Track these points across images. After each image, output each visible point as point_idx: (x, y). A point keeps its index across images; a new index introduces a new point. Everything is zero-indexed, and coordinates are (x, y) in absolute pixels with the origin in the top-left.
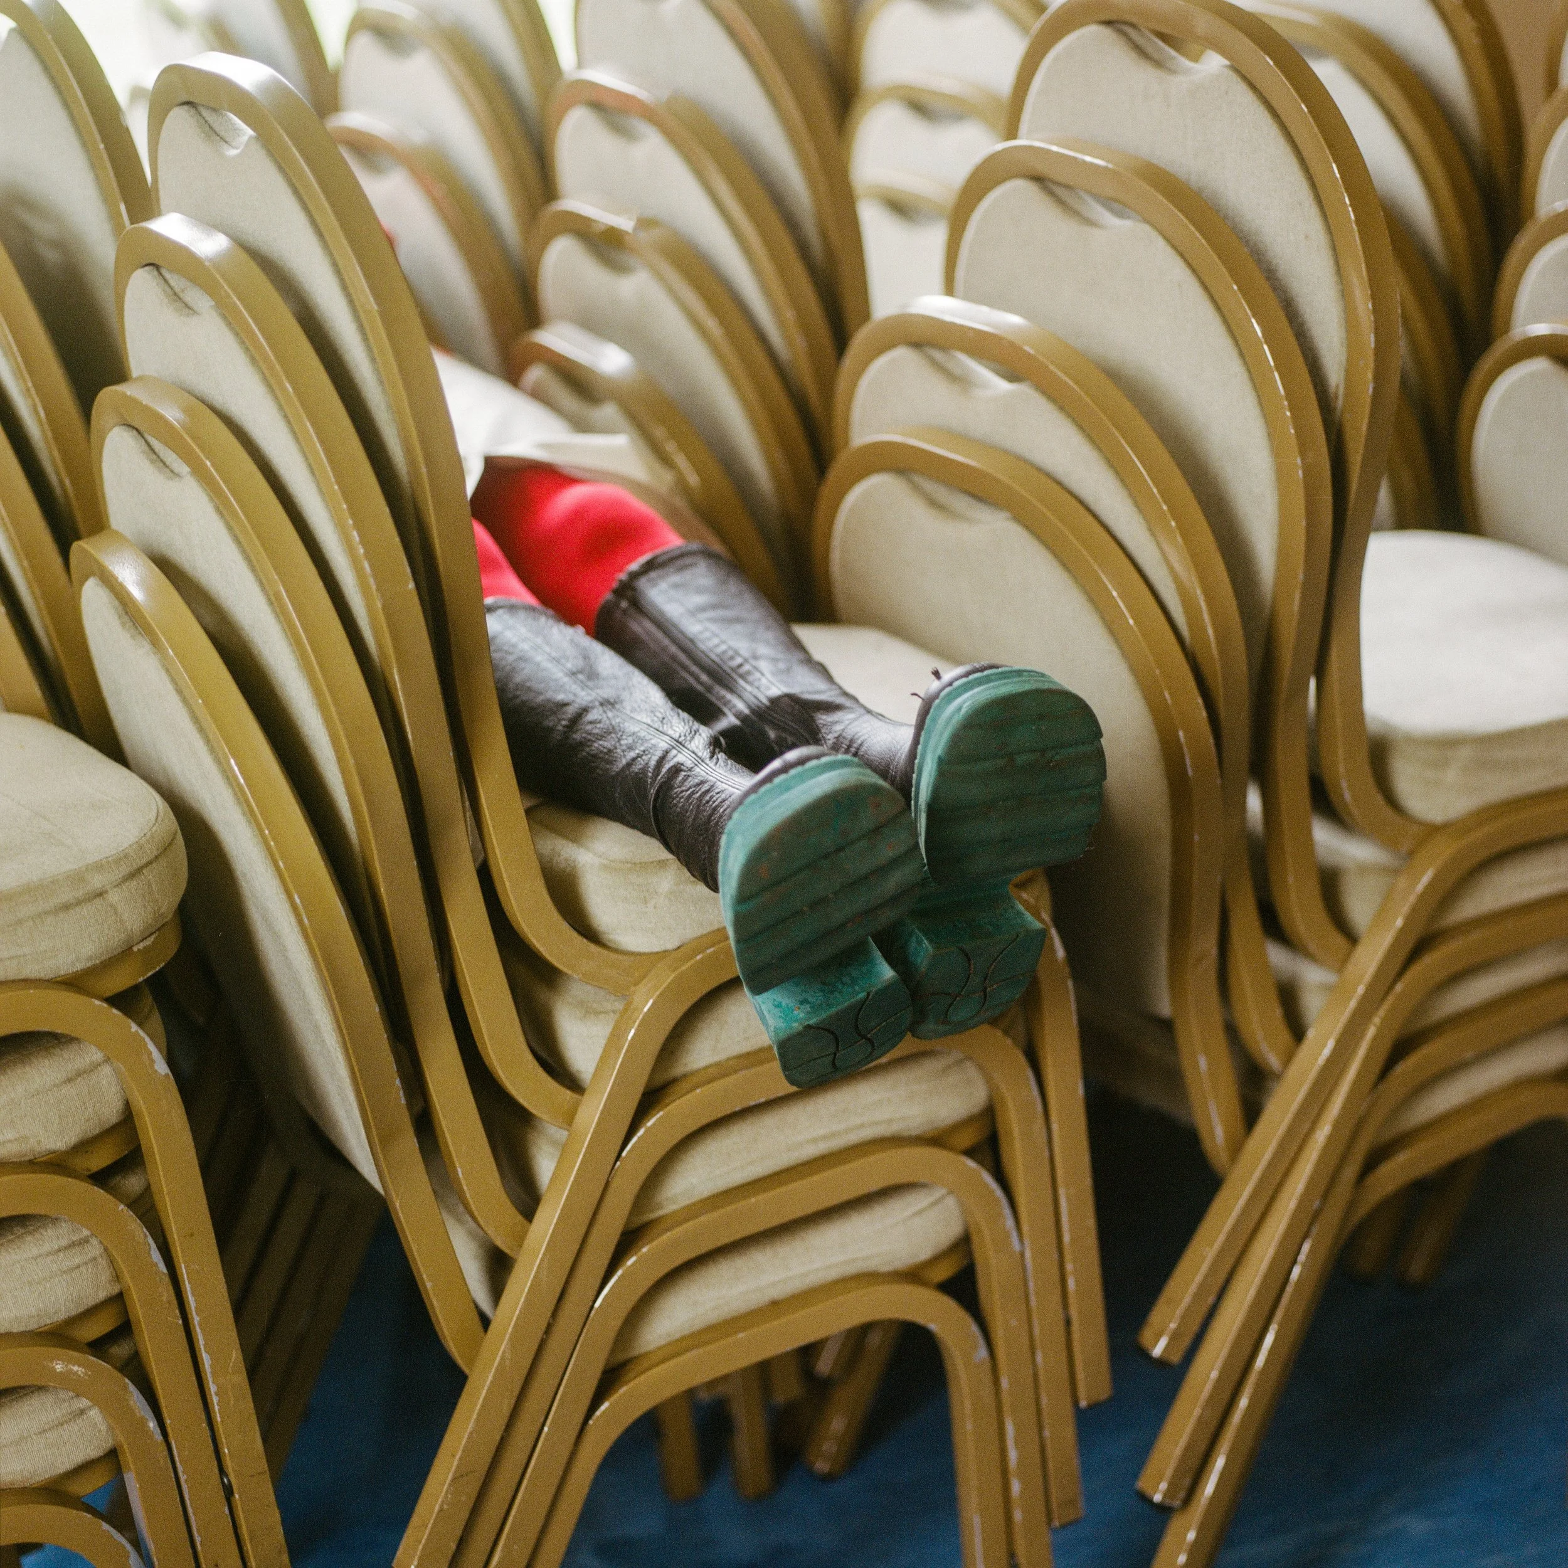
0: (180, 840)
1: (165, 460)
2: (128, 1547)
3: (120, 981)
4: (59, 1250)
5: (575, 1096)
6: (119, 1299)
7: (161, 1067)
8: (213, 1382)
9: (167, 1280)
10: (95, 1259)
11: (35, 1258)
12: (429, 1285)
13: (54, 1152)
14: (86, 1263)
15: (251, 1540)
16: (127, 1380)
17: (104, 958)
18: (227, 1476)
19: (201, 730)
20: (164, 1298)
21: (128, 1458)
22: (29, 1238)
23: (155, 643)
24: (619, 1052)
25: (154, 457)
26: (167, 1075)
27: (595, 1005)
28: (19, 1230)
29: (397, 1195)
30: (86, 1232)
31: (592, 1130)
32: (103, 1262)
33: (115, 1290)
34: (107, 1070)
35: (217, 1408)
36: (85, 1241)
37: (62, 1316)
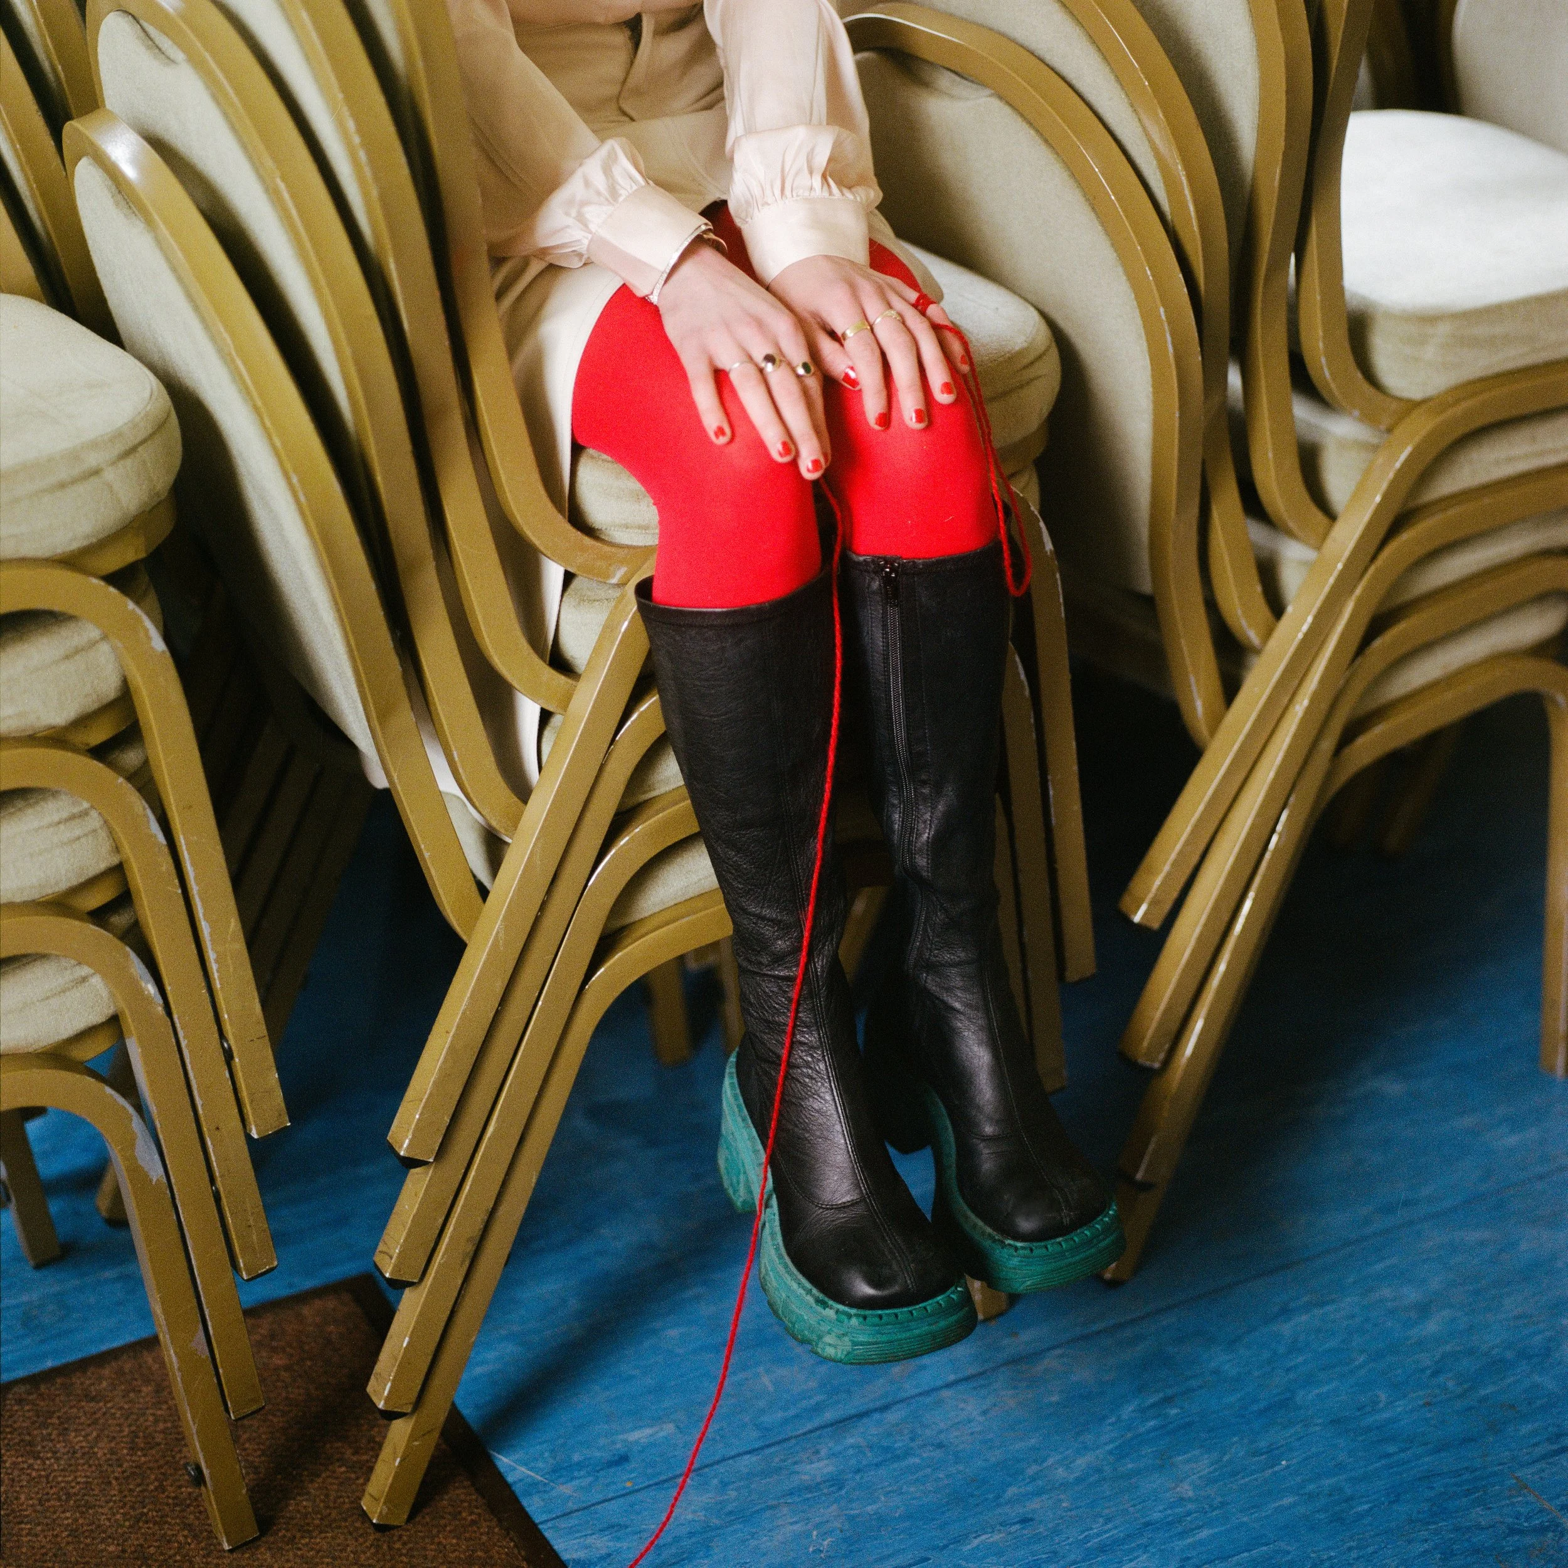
0: (174, 420)
1: (160, 46)
2: (131, 1110)
3: (114, 561)
4: (59, 823)
5: (570, 681)
6: (118, 871)
7: (158, 644)
8: (212, 950)
9: (166, 850)
10: (95, 831)
11: (36, 830)
12: (427, 855)
13: (54, 727)
14: (86, 835)
15: (252, 1102)
16: (128, 949)
17: (101, 536)
18: (227, 1041)
19: (196, 308)
20: (164, 869)
21: (130, 1023)
22: (30, 811)
23: (149, 222)
24: (613, 643)
25: (150, 43)
26: (163, 652)
27: (589, 593)
28: (20, 803)
29: (395, 770)
30: (86, 805)
31: (585, 719)
32: (103, 834)
33: (115, 861)
34: (104, 647)
35: (216, 975)
36: (84, 814)
37: (63, 886)
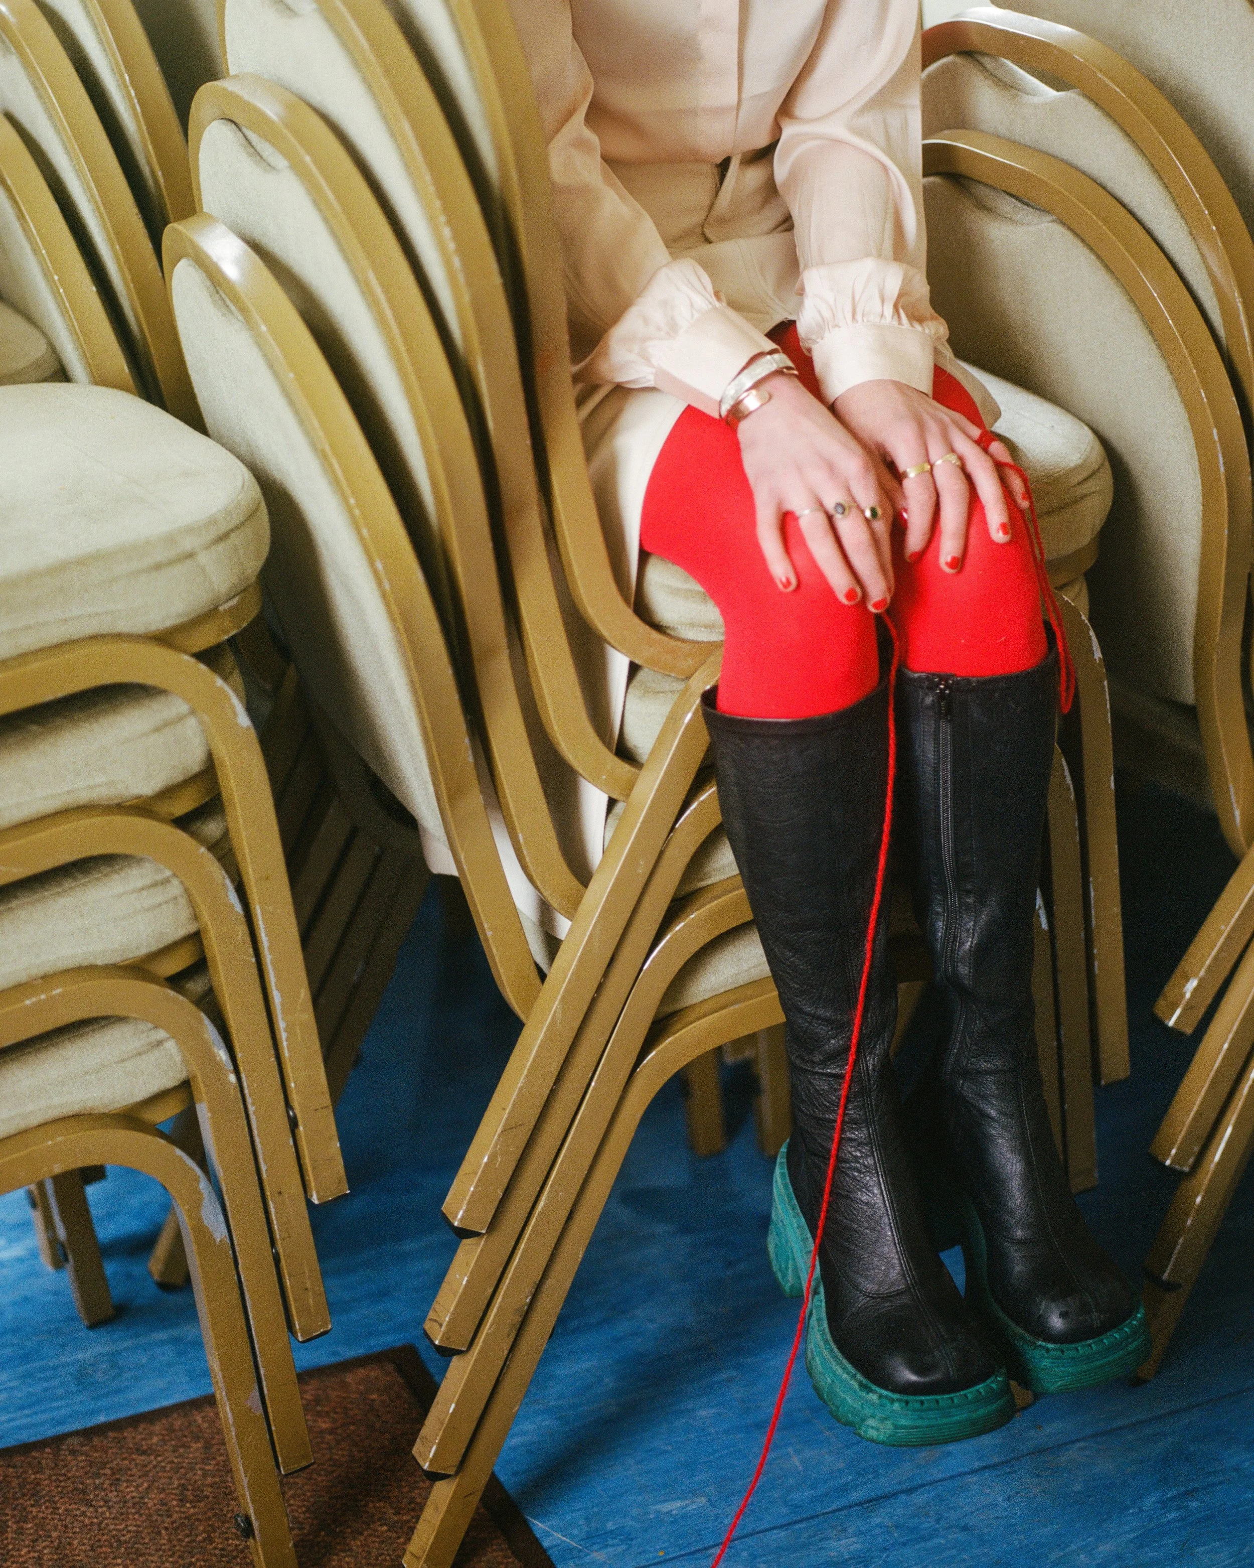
0: (264, 509)
1: (261, 153)
2: (198, 1171)
3: (206, 638)
4: (142, 889)
5: (633, 770)
6: (196, 938)
7: (244, 720)
8: (283, 1019)
9: (242, 920)
10: (175, 898)
11: (120, 896)
12: (489, 933)
13: (140, 797)
14: (166, 902)
15: (314, 1169)
16: (203, 1015)
17: (192, 616)
18: (292, 1109)
19: (291, 403)
20: (239, 937)
21: (201, 1089)
22: (115, 876)
23: (248, 322)
24: (676, 733)
25: (252, 150)
26: (248, 728)
27: (653, 685)
28: (106, 869)
29: (462, 847)
30: (168, 873)
31: (647, 806)
32: (183, 901)
33: (192, 928)
34: (192, 721)
35: (285, 1044)
36: (166, 882)
37: (143, 951)
